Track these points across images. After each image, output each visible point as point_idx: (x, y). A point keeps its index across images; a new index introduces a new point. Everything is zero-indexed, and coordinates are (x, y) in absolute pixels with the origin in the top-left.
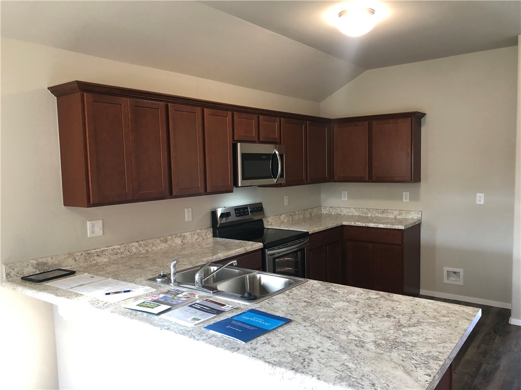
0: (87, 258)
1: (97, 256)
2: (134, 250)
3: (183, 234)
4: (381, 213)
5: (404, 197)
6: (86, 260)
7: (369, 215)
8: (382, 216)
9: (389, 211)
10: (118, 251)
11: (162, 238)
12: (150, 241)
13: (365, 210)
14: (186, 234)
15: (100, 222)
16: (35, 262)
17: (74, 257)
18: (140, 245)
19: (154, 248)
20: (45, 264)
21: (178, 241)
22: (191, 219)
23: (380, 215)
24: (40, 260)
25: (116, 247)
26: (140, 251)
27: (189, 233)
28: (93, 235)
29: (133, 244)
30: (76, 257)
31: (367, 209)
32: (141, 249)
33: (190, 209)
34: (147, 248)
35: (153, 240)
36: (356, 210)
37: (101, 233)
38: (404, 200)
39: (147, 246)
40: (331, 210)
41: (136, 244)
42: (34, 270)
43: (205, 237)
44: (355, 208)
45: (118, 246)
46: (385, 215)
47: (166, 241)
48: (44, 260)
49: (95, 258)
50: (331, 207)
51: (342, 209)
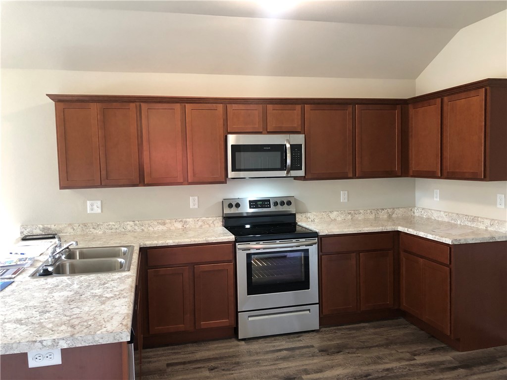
0: (84, 229)
1: (93, 228)
2: (129, 228)
3: (185, 220)
4: (470, 221)
5: (498, 200)
6: (83, 230)
7: (459, 223)
8: (472, 226)
9: (479, 219)
10: (114, 227)
11: (160, 221)
12: (146, 222)
13: (454, 215)
14: (188, 220)
15: (99, 203)
16: (41, 226)
17: (73, 227)
18: (135, 225)
19: (151, 228)
20: (49, 229)
21: (179, 225)
22: (196, 206)
23: (469, 224)
24: (45, 226)
25: (111, 223)
26: (135, 229)
27: (191, 219)
28: (92, 212)
29: (128, 222)
30: (75, 227)
31: (457, 214)
32: (136, 228)
33: (196, 198)
34: (143, 228)
35: (149, 222)
36: (446, 214)
37: (99, 211)
38: (498, 206)
39: (143, 226)
40: (423, 212)
41: (131, 223)
42: (41, 232)
43: (212, 225)
44: (445, 212)
45: (114, 223)
46: (474, 225)
47: (164, 224)
48: (49, 226)
49: (91, 230)
50: (423, 209)
51: (433, 211)
